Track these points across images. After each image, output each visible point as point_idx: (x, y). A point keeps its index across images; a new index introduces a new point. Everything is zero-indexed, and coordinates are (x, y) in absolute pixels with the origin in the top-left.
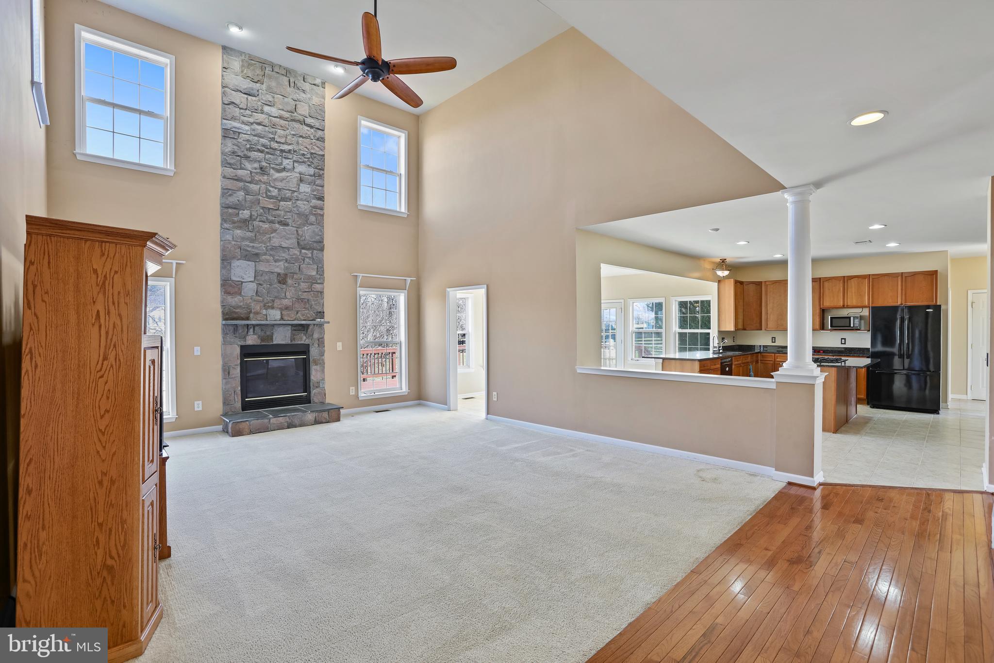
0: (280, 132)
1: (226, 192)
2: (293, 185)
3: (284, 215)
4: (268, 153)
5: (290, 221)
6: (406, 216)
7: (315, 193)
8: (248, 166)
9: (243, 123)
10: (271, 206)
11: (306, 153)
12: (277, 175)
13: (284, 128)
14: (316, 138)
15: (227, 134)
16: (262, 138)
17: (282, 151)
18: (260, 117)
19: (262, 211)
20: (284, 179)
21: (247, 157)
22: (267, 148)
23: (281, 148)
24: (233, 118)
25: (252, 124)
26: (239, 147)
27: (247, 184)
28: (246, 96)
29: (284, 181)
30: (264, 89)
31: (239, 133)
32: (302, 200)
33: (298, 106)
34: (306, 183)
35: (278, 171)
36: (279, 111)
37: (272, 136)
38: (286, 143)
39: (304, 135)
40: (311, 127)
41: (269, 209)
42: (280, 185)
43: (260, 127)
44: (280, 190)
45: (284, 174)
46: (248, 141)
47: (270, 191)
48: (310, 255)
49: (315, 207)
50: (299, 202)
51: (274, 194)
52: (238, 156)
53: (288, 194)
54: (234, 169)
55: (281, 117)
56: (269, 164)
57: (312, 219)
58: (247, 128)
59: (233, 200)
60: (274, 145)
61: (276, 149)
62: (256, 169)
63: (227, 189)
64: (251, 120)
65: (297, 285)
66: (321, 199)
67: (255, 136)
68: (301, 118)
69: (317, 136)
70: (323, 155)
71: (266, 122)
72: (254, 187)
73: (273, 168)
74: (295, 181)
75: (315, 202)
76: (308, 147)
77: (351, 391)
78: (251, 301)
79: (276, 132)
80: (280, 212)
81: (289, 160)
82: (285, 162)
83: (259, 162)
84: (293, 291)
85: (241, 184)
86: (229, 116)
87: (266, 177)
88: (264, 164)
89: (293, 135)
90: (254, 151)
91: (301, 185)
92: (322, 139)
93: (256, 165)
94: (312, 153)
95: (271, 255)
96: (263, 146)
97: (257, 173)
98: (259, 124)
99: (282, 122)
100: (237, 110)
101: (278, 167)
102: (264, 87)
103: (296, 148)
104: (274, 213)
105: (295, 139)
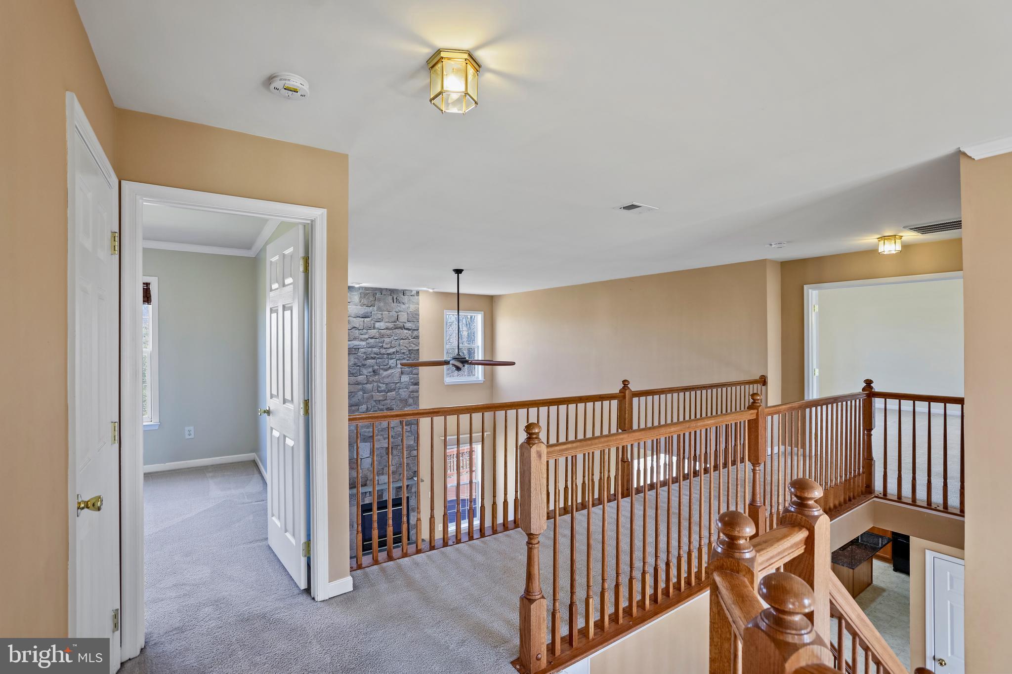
0: (387, 340)
1: (351, 394)
2: (396, 380)
3: (390, 403)
4: (378, 358)
5: (394, 407)
6: (482, 382)
7: (412, 381)
8: (365, 371)
9: (362, 340)
10: (381, 398)
11: (405, 351)
12: (385, 373)
13: (389, 336)
14: (412, 337)
15: (352, 351)
16: (375, 348)
17: (388, 354)
18: (373, 332)
19: (374, 403)
20: (390, 376)
21: (364, 365)
22: (378, 355)
23: (387, 352)
24: (355, 339)
25: (367, 339)
26: (358, 359)
27: (364, 385)
28: (363, 319)
29: (390, 377)
30: (375, 310)
31: (359, 348)
32: (403, 388)
33: (399, 316)
34: (406, 374)
35: (386, 370)
36: (386, 324)
37: (381, 345)
38: (391, 347)
39: (404, 338)
40: (409, 329)
41: (380, 400)
42: (387, 380)
43: (373, 340)
44: (387, 384)
45: (390, 372)
46: (365, 353)
47: (380, 387)
48: (409, 430)
49: (412, 392)
50: (401, 390)
51: (382, 389)
52: (358, 366)
53: (393, 386)
54: (355, 376)
55: (387, 329)
56: (379, 366)
57: (411, 401)
58: (364, 343)
59: (355, 400)
60: (383, 351)
61: (384, 354)
62: (370, 373)
63: (351, 392)
64: (366, 336)
65: (400, 454)
66: (417, 384)
67: (369, 348)
68: (401, 325)
69: (414, 336)
70: (418, 350)
71: (377, 335)
72: (369, 386)
73: (382, 369)
74: (398, 375)
75: (412, 388)
76: (407, 346)
77: (439, 527)
78: (367, 471)
79: (384, 341)
80: (387, 401)
81: (393, 360)
82: (391, 362)
83: (373, 366)
84: (397, 459)
85: (360, 386)
86: (352, 338)
87: (377, 377)
88: (376, 367)
89: (396, 339)
90: (369, 359)
91: (402, 376)
92: (417, 337)
93: (371, 370)
94: (409, 350)
95: (381, 435)
96: (375, 354)
97: (370, 376)
98: (372, 338)
99: (388, 332)
100: (357, 331)
101: (385, 367)
102: (375, 308)
103: (398, 349)
104: (383, 403)
105: (397, 342)
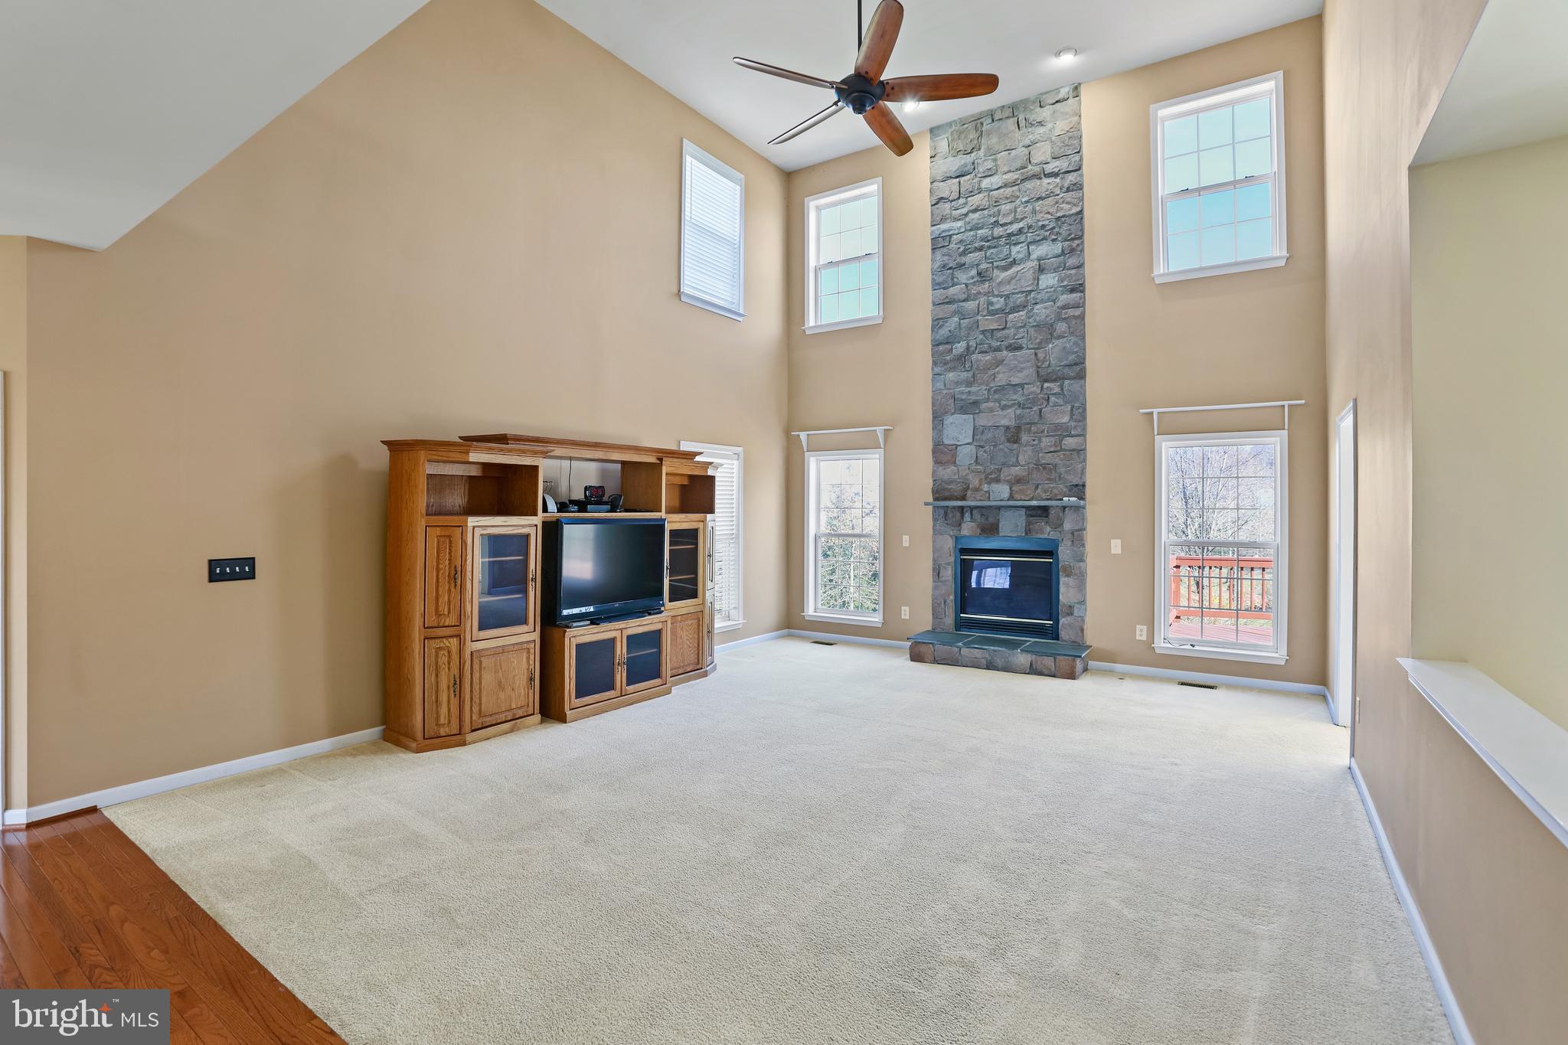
0: (1006, 208)
1: (937, 323)
2: (1026, 284)
3: (1015, 335)
4: (989, 247)
5: (1023, 342)
6: (1282, 263)
7: (1065, 283)
8: (962, 277)
9: (956, 219)
10: (994, 326)
11: (1046, 222)
12: (1004, 275)
13: (1012, 199)
14: (1065, 189)
15: (938, 243)
16: (981, 228)
17: (1010, 235)
18: (976, 200)
19: (981, 336)
20: (1012, 279)
21: (961, 266)
22: (988, 241)
23: (1008, 232)
24: (943, 220)
25: (966, 215)
26: (949, 256)
27: (961, 304)
28: (958, 180)
29: (1013, 282)
30: (982, 155)
31: (951, 236)
32: (1042, 301)
33: (1032, 152)
34: (1049, 272)
35: (1005, 268)
36: (1004, 176)
37: (995, 219)
38: (1016, 220)
39: (1044, 195)
40: (1055, 175)
41: (993, 330)
42: (1007, 289)
43: (976, 215)
44: (1007, 297)
45: (1015, 269)
46: (961, 241)
47: (990, 303)
48: (1057, 390)
49: (1065, 307)
50: (1038, 306)
51: (997, 306)
52: (950, 268)
53: (1020, 299)
54: (944, 289)
55: (1006, 185)
56: (992, 263)
57: (1061, 327)
58: (959, 224)
59: (944, 332)
60: (998, 231)
61: (1001, 237)
62: (973, 278)
63: (937, 319)
64: (964, 211)
65: (1036, 442)
66: (1079, 288)
67: (970, 230)
68: (1037, 169)
69: (1066, 185)
70: (1081, 212)
71: (985, 203)
72: (971, 305)
73: (997, 267)
74: (1030, 275)
75: (1065, 298)
76: (1051, 210)
78: (967, 471)
79: (999, 211)
80: (1007, 331)
81: (1021, 245)
82: (1015, 249)
83: (978, 265)
84: (1030, 453)
85: (954, 307)
86: (938, 219)
87: (987, 285)
88: (983, 266)
89: (1027, 202)
90: (971, 253)
91: (1042, 277)
92: (1078, 187)
93: (974, 272)
94: (1058, 219)
95: (996, 400)
96: (983, 239)
97: (974, 284)
98: (975, 211)
99: (1008, 191)
100: (947, 205)
101: (1003, 263)
102: (981, 153)
103: (1029, 221)
104: (999, 334)
105: (1030, 207)
